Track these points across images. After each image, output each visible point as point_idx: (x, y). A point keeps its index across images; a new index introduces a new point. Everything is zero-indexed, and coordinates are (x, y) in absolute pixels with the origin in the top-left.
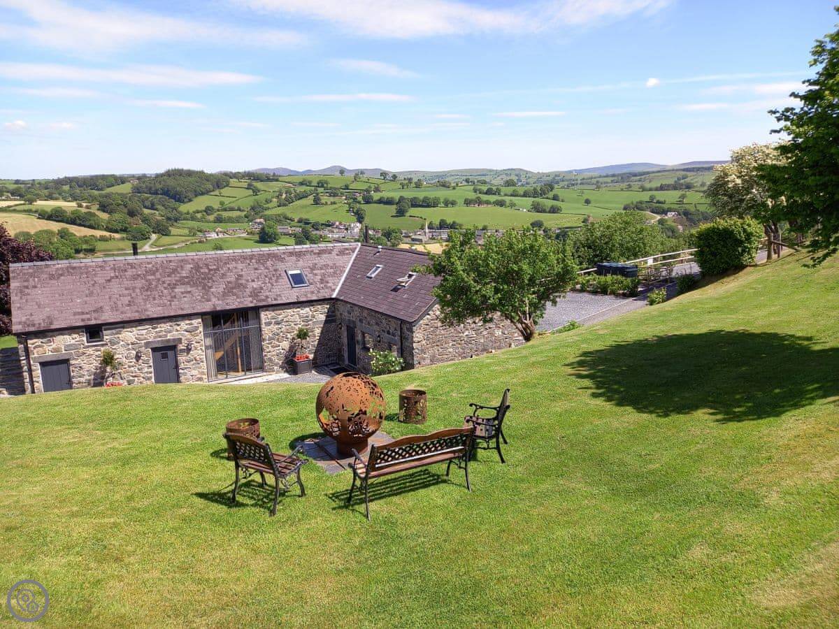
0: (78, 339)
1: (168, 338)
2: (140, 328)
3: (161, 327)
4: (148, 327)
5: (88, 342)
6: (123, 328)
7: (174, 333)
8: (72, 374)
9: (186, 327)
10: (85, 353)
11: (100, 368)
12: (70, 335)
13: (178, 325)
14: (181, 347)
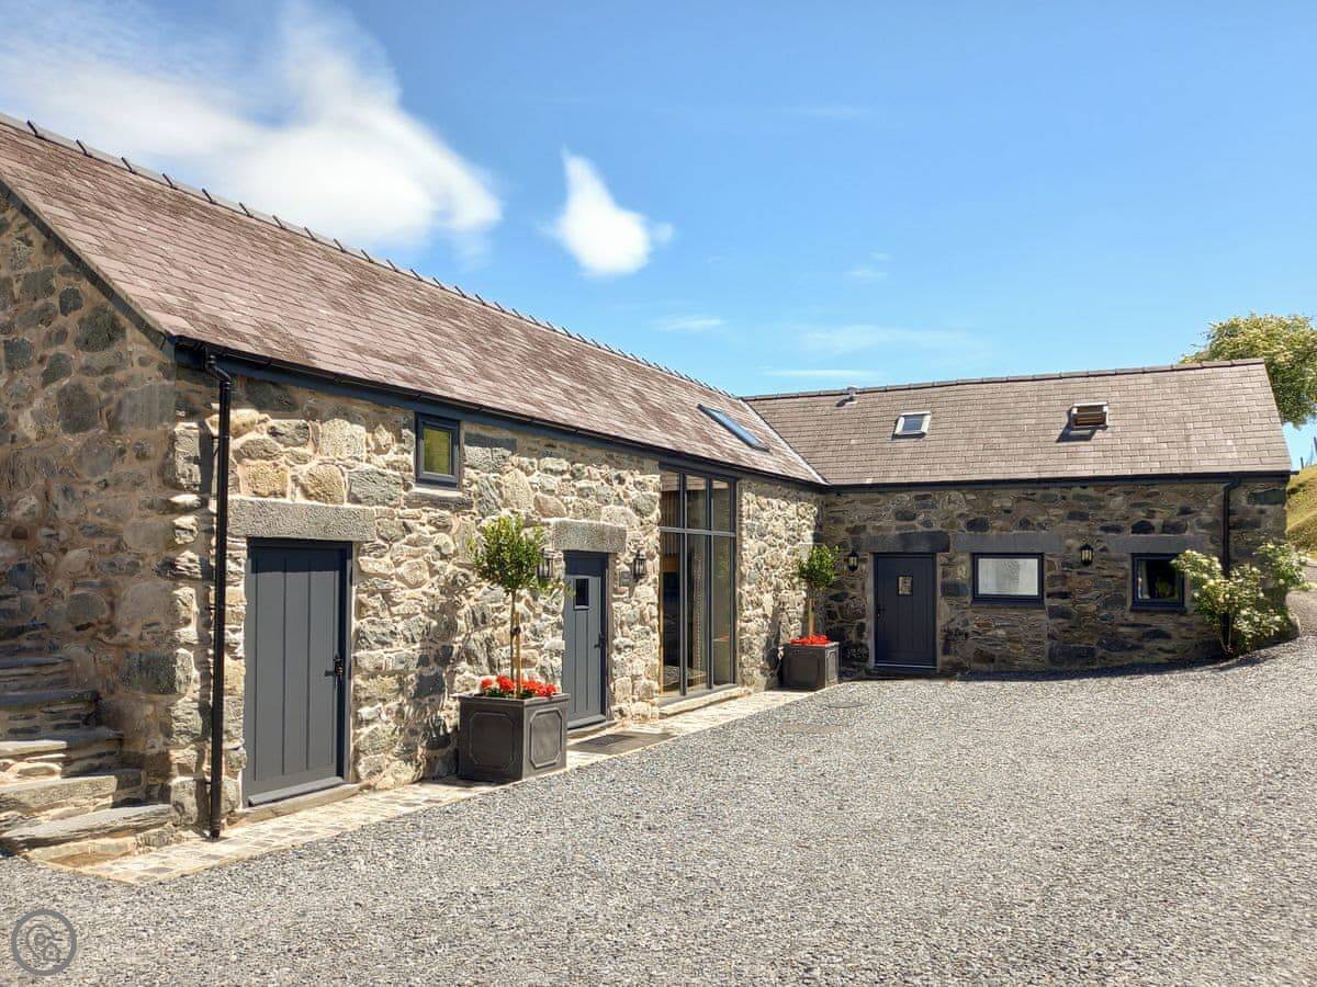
0: (391, 456)
1: (602, 522)
2: (549, 462)
3: (589, 478)
4: (564, 465)
5: (420, 481)
6: (512, 446)
7: (612, 506)
8: (355, 623)
9: (634, 494)
10: (409, 530)
11: (443, 610)
12: (371, 429)
13: (621, 481)
14: (622, 566)
